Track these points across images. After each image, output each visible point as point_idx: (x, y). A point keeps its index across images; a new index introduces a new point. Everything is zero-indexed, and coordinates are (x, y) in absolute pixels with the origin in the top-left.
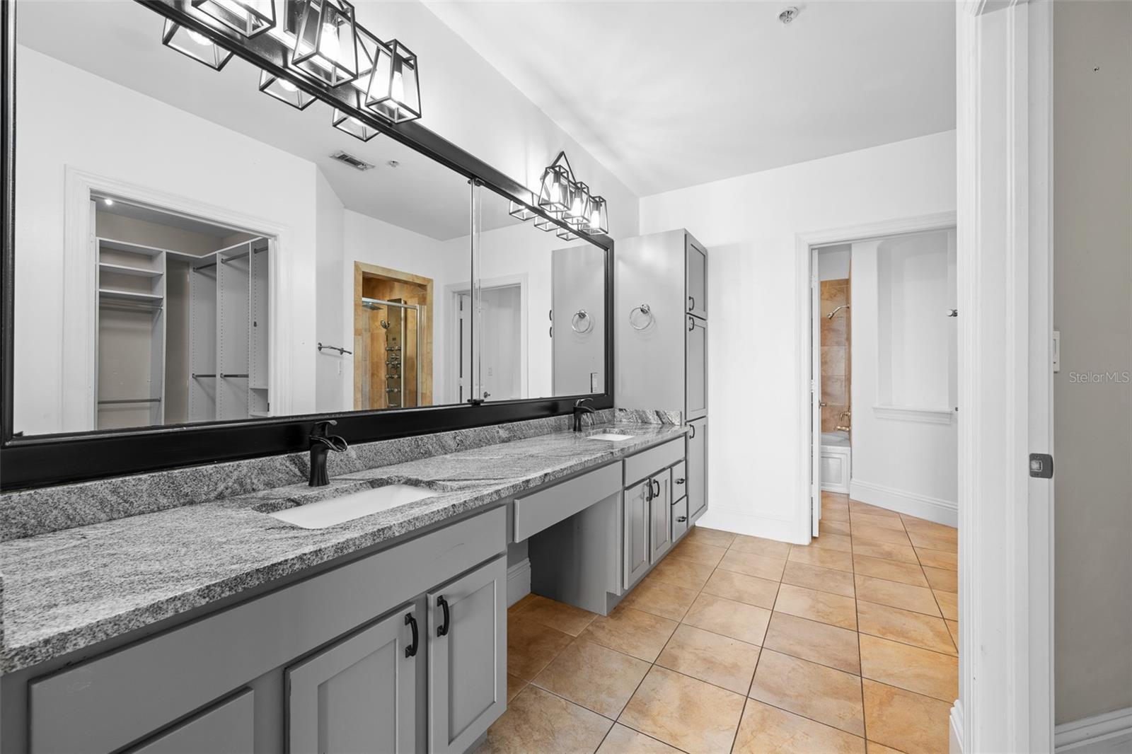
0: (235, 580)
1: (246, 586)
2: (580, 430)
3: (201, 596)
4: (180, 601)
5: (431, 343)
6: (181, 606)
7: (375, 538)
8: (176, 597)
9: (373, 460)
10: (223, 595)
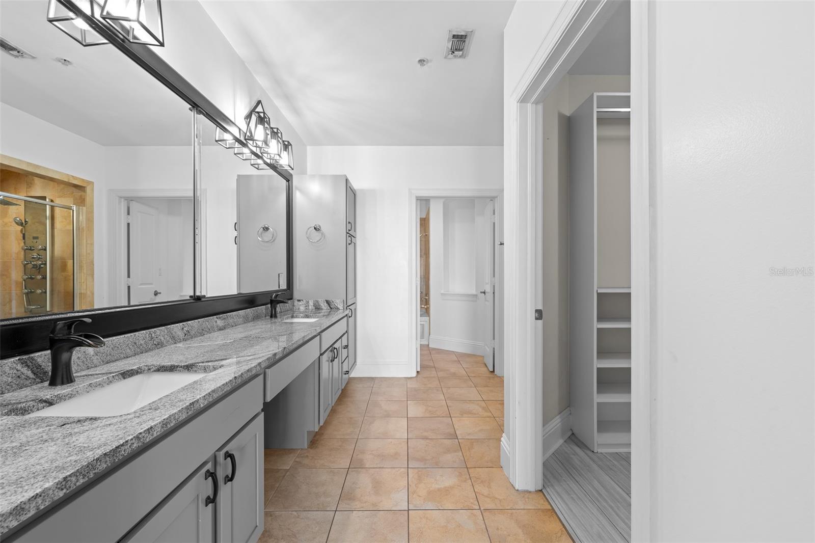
0: (88, 467)
1: (96, 471)
2: (276, 317)
3: (59, 488)
4: (41, 498)
5: (92, 244)
6: (42, 503)
7: (188, 411)
8: (37, 494)
9: (110, 355)
10: (78, 484)
